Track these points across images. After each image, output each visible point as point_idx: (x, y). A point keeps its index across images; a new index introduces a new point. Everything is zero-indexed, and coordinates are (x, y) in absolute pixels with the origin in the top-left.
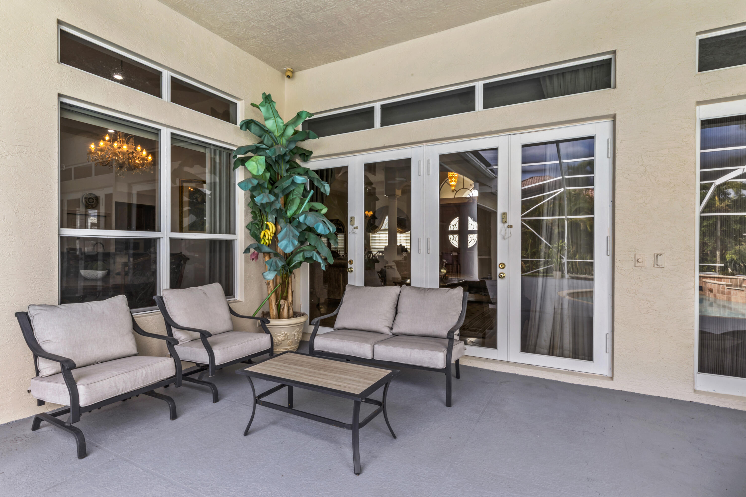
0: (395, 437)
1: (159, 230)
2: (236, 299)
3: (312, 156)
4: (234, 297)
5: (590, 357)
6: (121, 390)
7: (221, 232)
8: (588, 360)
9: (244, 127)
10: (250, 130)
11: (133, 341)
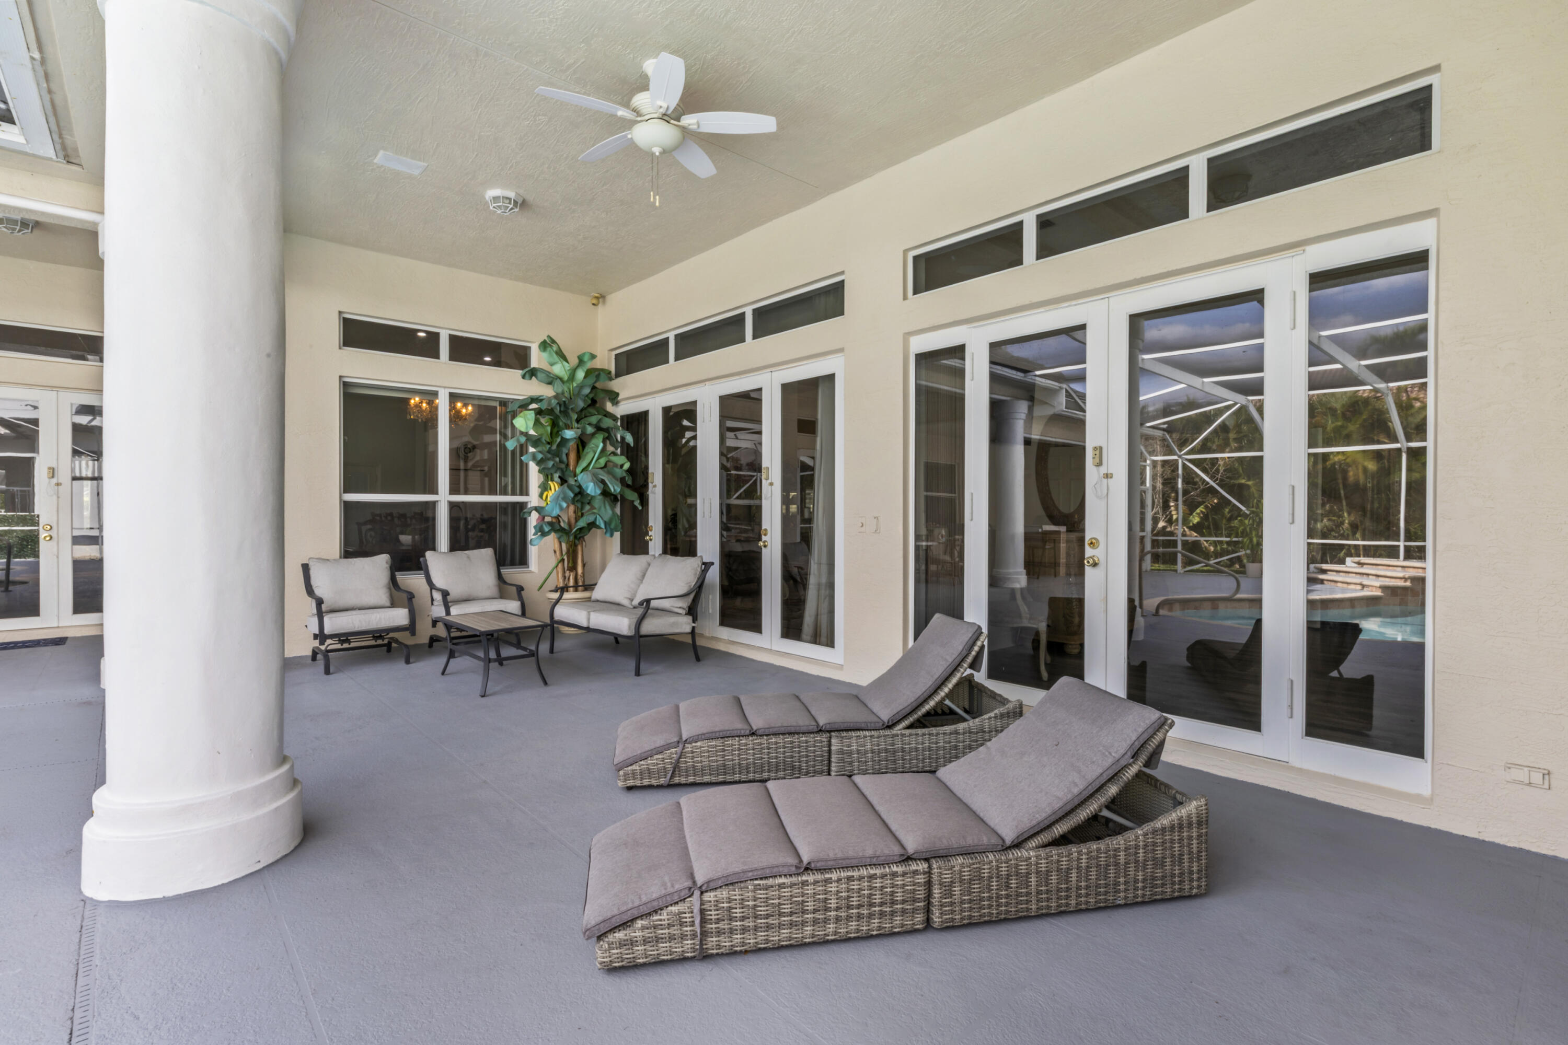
0: (546, 683)
1: (437, 493)
2: (530, 569)
3: (620, 398)
4: (528, 567)
5: (830, 643)
6: (357, 626)
7: (513, 494)
8: (827, 645)
9: (527, 376)
10: (536, 377)
11: (388, 594)
